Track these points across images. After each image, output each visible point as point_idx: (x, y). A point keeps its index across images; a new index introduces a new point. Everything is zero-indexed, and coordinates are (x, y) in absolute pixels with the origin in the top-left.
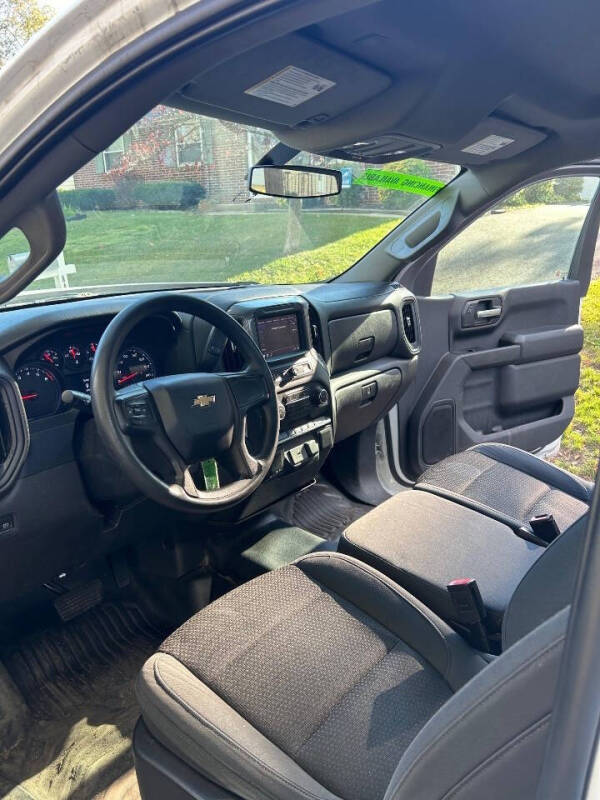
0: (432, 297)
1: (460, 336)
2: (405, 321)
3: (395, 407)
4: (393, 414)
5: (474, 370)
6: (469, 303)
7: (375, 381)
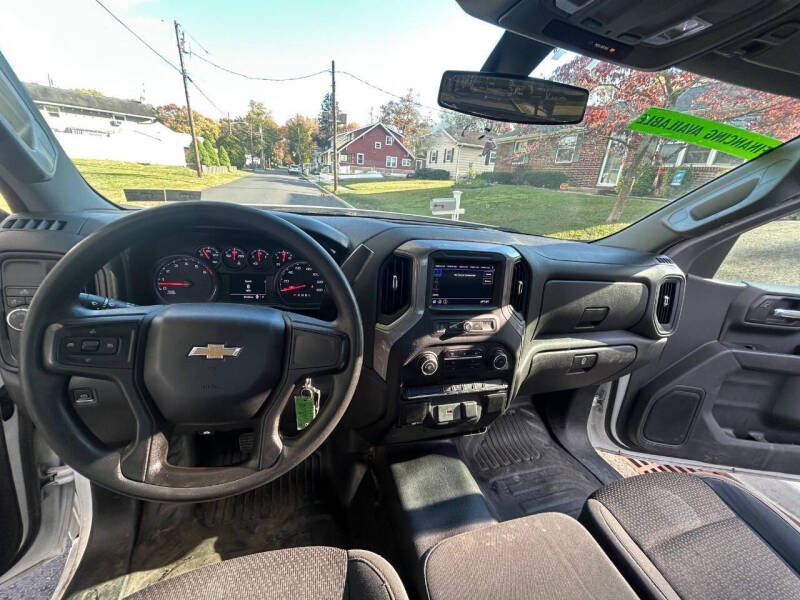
0: (715, 280)
1: (737, 328)
2: (661, 300)
3: (628, 376)
4: (624, 381)
5: (745, 368)
6: (767, 297)
7: (596, 353)
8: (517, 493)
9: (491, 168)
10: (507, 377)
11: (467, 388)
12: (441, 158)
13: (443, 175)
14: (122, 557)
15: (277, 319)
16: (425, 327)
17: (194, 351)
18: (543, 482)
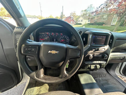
7: (125, 57)
8: (101, 82)
9: (89, 22)
10: (106, 60)
11: (97, 62)
12: (80, 21)
13: (80, 24)
14: (34, 84)
15: (65, 45)
16: (90, 49)
17: (49, 52)
18: (107, 81)
